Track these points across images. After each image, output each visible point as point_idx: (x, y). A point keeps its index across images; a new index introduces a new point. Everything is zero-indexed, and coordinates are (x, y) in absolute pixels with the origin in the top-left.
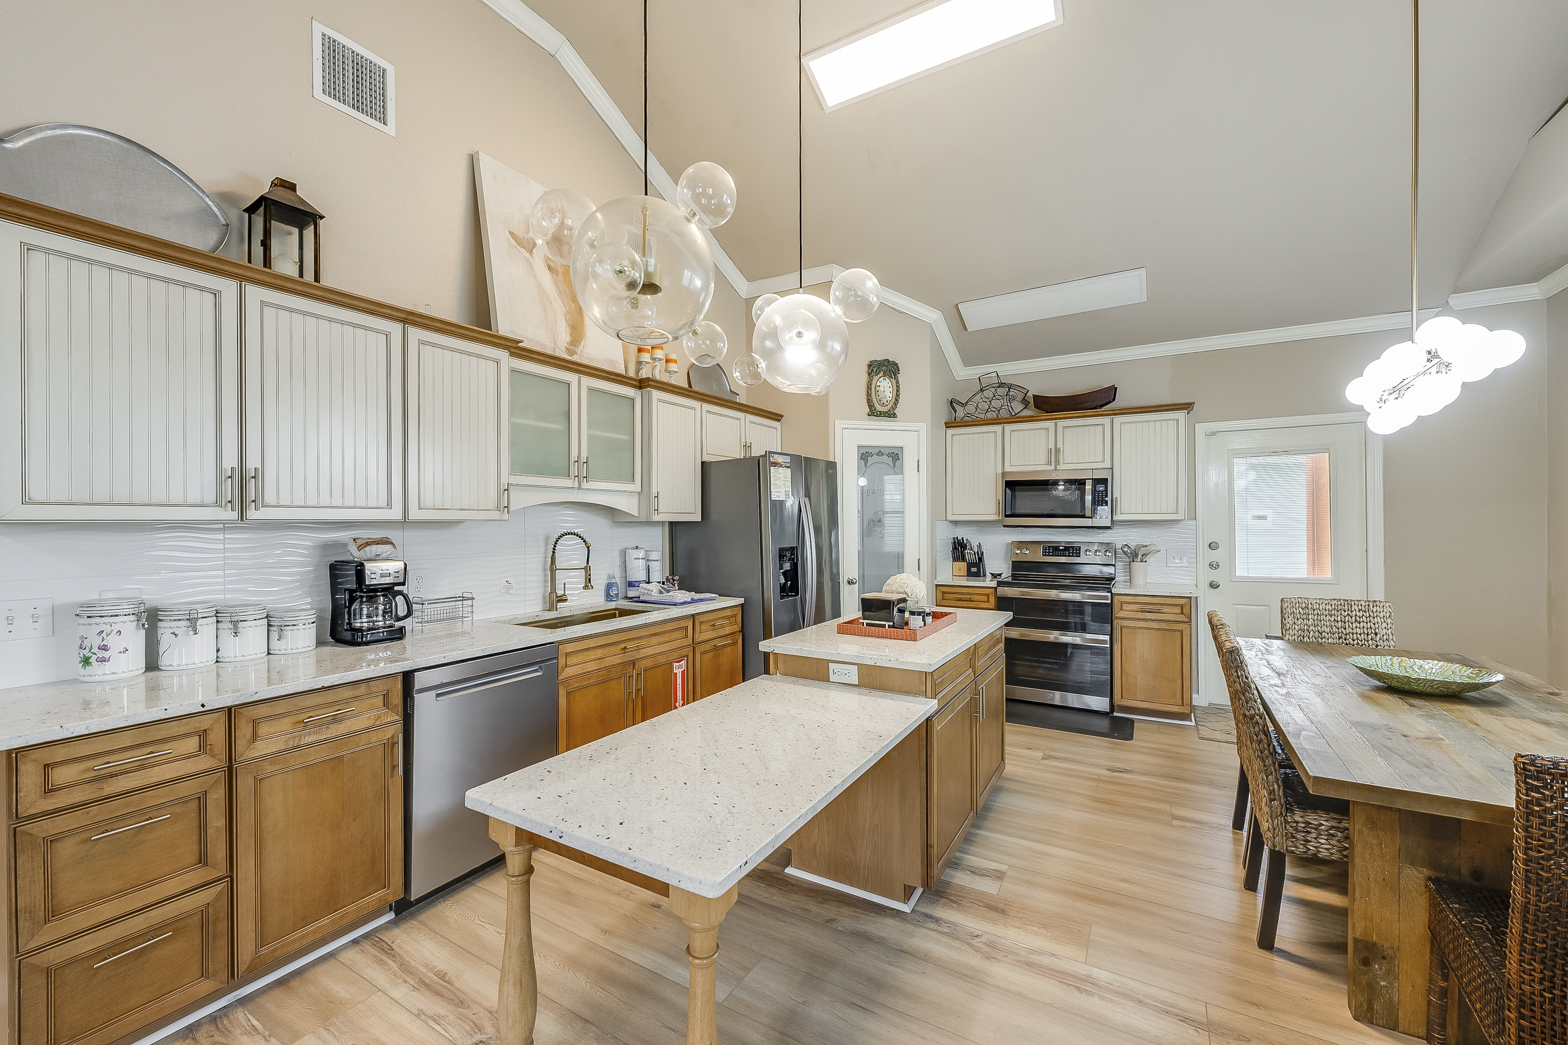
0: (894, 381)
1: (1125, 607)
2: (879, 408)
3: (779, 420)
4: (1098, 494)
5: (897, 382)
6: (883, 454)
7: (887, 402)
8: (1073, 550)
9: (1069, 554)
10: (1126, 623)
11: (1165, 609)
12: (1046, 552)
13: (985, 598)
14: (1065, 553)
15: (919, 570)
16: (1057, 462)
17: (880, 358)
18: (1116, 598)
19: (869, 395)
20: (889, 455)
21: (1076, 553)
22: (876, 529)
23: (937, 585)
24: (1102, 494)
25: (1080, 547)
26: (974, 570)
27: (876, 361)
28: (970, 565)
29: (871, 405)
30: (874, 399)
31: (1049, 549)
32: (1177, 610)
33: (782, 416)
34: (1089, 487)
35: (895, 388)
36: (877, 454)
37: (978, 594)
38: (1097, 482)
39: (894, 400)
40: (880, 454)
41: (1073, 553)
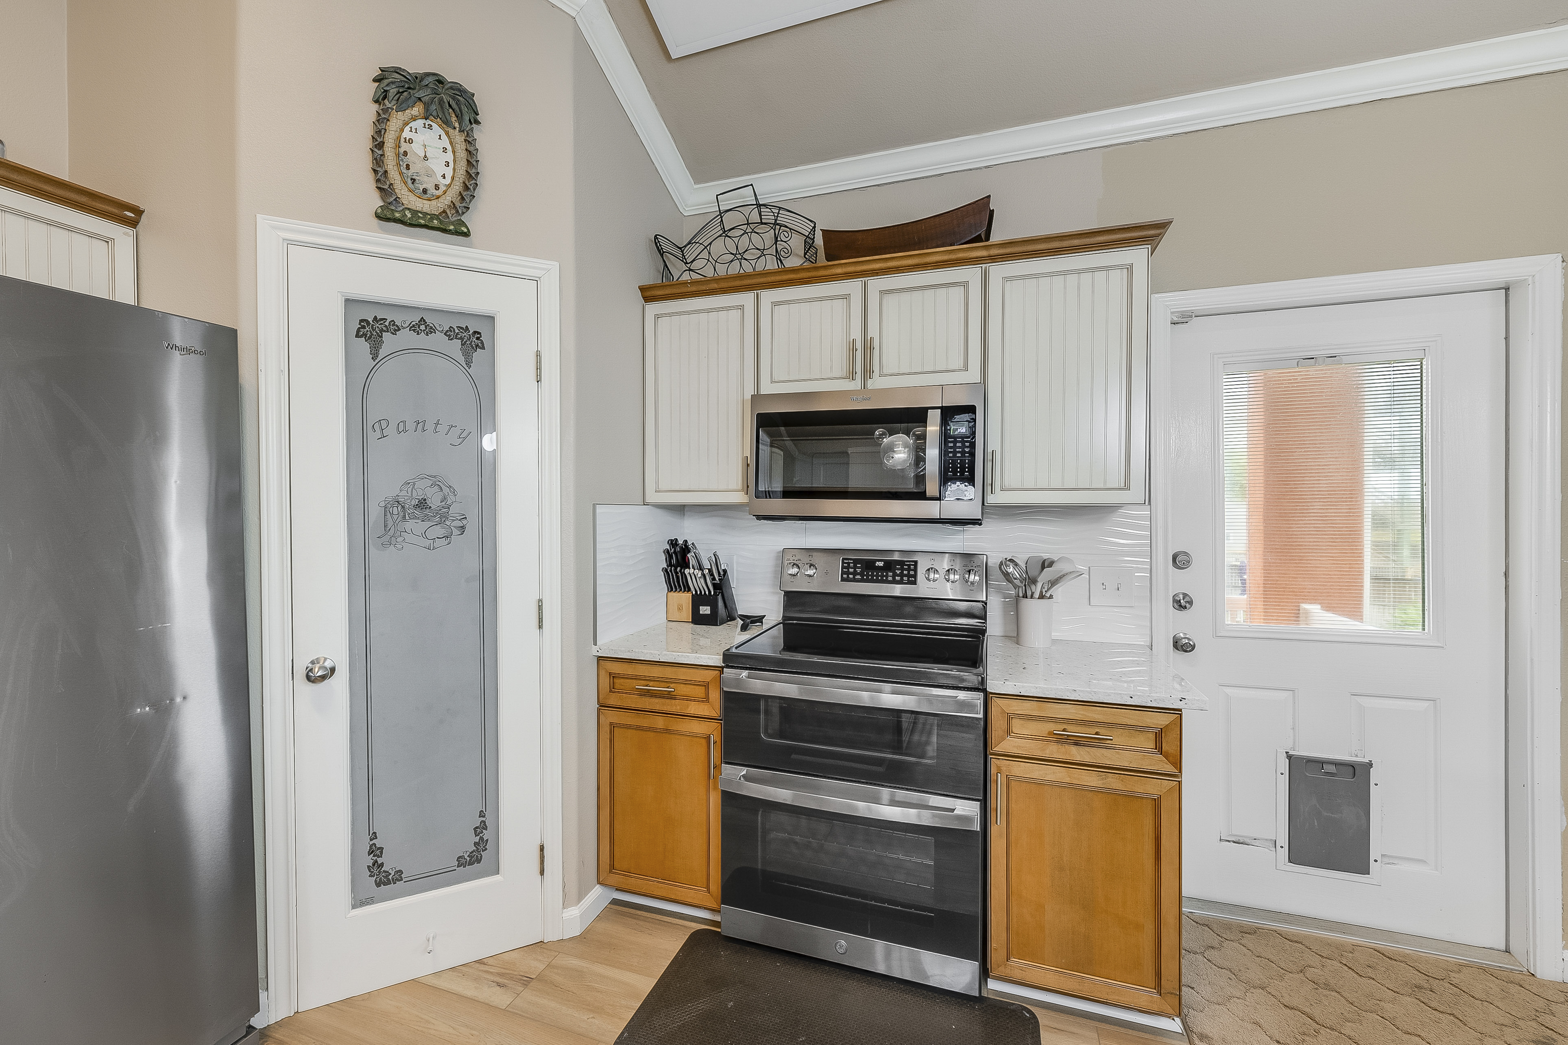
0: (459, 138)
1: (1018, 726)
2: (411, 201)
3: (133, 223)
4: (955, 442)
5: (470, 141)
6: (431, 330)
7: (437, 187)
8: (902, 569)
9: (894, 577)
10: (1020, 769)
11: (1118, 738)
12: (848, 573)
13: (699, 692)
14: (887, 576)
15: (540, 627)
16: (868, 372)
17: (414, 67)
18: (997, 705)
19: (378, 161)
20: (450, 334)
21: (909, 576)
22: (410, 525)
23: (600, 659)
24: (963, 442)
25: (916, 562)
26: (705, 610)
27: (397, 70)
28: (698, 600)
29: (385, 189)
30: (393, 175)
31: (855, 567)
32: (1148, 742)
33: (139, 212)
34: (933, 428)
35: (462, 154)
36: (414, 328)
37: (686, 682)
38: (949, 413)
39: (457, 187)
40: (422, 326)
41: (902, 575)
